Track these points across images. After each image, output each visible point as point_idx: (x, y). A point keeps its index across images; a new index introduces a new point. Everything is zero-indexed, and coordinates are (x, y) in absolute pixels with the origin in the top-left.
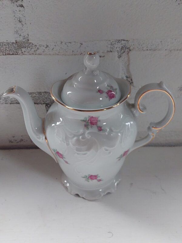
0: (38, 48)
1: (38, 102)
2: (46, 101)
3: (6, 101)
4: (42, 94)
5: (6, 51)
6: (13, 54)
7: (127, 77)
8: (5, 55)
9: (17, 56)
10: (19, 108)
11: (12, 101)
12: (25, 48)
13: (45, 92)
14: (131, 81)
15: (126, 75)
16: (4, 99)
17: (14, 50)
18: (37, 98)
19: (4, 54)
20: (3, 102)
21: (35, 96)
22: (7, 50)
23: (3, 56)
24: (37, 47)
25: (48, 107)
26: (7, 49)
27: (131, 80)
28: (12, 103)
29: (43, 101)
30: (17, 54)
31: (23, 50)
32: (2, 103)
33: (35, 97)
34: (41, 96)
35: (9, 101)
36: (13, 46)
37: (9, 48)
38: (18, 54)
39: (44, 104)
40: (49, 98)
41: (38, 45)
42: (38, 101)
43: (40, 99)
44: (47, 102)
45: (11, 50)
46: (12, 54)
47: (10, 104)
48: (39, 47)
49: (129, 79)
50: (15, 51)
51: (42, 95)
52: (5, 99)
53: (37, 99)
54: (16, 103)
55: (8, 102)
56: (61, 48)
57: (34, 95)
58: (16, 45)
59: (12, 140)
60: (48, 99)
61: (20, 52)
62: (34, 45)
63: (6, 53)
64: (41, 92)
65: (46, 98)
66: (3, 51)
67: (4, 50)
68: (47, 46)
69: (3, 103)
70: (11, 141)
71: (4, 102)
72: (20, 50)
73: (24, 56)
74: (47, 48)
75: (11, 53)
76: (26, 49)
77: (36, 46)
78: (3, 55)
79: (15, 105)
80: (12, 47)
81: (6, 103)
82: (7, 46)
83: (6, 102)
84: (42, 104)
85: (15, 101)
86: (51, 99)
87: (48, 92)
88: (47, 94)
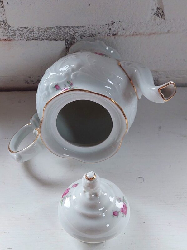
1: (57, 38)
2: (66, 37)
3: (21, 37)
4: (61, 29)
7: (158, 9)
11: (28, 37)
13: (65, 26)
14: (162, 13)
15: (157, 6)
16: (19, 35)
18: (56, 33)
21: (54, 32)
25: (68, 43)
27: (163, 11)
28: (29, 40)
29: (63, 37)
32: (17, 39)
33: (54, 33)
34: (60, 31)
35: (25, 37)
39: (63, 40)
40: (69, 34)
42: (57, 36)
43: (60, 35)
44: (66, 38)
47: (27, 40)
49: (160, 11)
51: (62, 30)
52: (20, 34)
53: (56, 35)
54: (33, 40)
55: (24, 38)
57: (53, 30)
59: (29, 81)
60: (68, 35)
64: (60, 27)
65: (66, 33)
69: (19, 39)
70: (27, 82)
71: (20, 39)
81: (22, 40)
84: (61, 40)
85: (31, 37)
86: (71, 34)
87: (68, 27)
88: (67, 29)
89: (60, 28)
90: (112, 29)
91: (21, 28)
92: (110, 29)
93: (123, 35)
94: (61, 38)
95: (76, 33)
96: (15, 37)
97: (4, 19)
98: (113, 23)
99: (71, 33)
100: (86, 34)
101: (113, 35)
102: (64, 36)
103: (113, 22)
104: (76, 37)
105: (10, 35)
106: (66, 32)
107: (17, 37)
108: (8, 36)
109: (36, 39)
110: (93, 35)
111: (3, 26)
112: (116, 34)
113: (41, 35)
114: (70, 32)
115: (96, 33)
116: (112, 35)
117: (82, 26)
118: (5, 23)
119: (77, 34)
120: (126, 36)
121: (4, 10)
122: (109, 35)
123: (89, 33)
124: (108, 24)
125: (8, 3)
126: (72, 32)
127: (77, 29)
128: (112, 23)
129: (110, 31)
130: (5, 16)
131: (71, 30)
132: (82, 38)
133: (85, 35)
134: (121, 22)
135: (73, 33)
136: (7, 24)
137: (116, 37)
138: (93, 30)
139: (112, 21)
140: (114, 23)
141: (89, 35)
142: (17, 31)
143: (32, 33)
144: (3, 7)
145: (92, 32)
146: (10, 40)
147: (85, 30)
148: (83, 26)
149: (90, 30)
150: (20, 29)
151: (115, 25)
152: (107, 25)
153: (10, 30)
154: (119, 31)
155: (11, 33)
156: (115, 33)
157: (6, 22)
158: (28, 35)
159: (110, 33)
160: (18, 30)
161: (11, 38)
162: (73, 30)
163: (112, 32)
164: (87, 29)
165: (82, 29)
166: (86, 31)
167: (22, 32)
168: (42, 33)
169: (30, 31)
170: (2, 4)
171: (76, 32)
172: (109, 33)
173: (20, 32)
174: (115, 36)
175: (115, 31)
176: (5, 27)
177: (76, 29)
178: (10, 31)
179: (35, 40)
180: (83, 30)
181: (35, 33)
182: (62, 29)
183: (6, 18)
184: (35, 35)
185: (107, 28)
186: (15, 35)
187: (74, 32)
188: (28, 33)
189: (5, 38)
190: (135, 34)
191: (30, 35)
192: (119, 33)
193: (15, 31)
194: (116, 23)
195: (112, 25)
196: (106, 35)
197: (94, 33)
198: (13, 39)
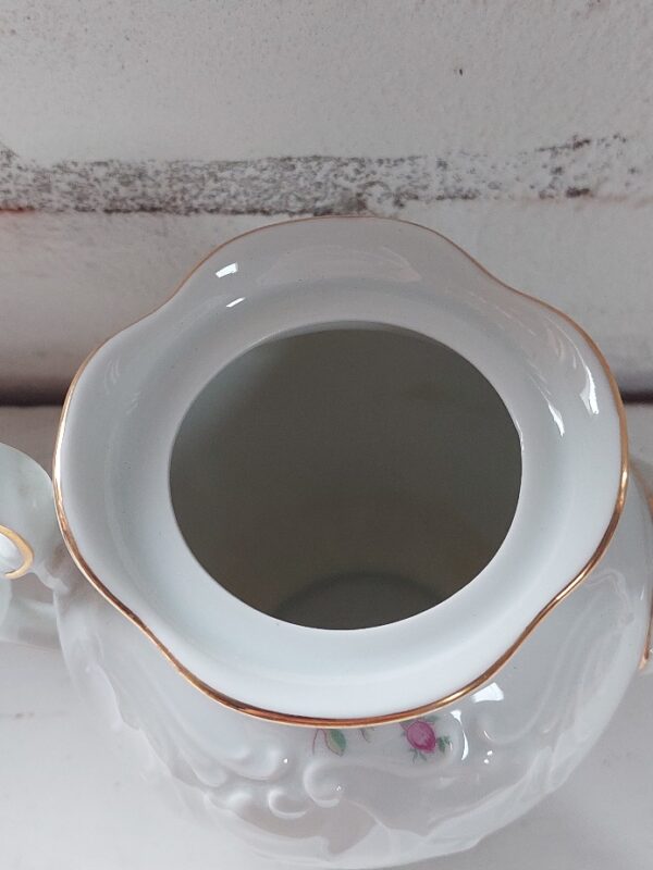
1: (270, 202)
2: (316, 199)
3: (80, 199)
4: (293, 167)
10: (158, 233)
11: (114, 200)
13: (316, 158)
16: (68, 188)
18: (266, 186)
20: (65, 202)
21: (256, 178)
28: (118, 211)
29: (299, 199)
32: (56, 205)
33: (255, 183)
34: (287, 173)
35: (101, 200)
39: (301, 212)
40: (335, 186)
42: (271, 197)
43: (282, 191)
44: (319, 204)
47: (107, 211)
51: (297, 171)
52: (74, 188)
53: (266, 191)
54: (143, 210)
55: (93, 204)
57: (250, 171)
60: (331, 190)
64: (290, 159)
65: (319, 185)
69: (67, 206)
71: (72, 205)
79: (136, 216)
81: (84, 210)
83: (81, 205)
84: (292, 214)
85: (133, 199)
86: (345, 189)
87: (327, 159)
88: (327, 166)
89: (287, 162)
90: (571, 171)
91: (75, 164)
92: (559, 170)
93: (622, 198)
94: (291, 204)
95: (372, 184)
96: (45, 195)
98: (579, 145)
99: (347, 184)
100: (425, 187)
101: (574, 193)
102: (308, 197)
103: (580, 139)
104: (371, 203)
105: (21, 188)
106: (319, 178)
107: (55, 196)
108: (8, 192)
109: (157, 204)
110: (464, 192)
112: (586, 191)
113: (184, 191)
114: (341, 181)
115: (482, 187)
116: (563, 192)
117: (406, 155)
119: (377, 191)
120: (644, 202)
122: (552, 197)
123: (441, 183)
124: (553, 149)
126: (353, 180)
127: (382, 169)
128: (571, 143)
129: (555, 179)
131: (349, 170)
132: (402, 205)
133: (421, 193)
134: (624, 140)
135: (356, 183)
137: (587, 203)
138: (463, 173)
139: (575, 137)
140: (587, 141)
141: (442, 193)
142: (55, 172)
143: (138, 183)
145: (459, 180)
146: (20, 210)
147: (421, 174)
148: (412, 158)
149: (449, 174)
150: (72, 167)
151: (590, 153)
152: (548, 154)
153: (20, 168)
154: (606, 179)
155: (21, 181)
156: (580, 185)
158: (116, 190)
159: (557, 185)
160: (63, 168)
161: (24, 202)
162: (358, 172)
163: (570, 180)
164: (432, 169)
165: (406, 168)
166: (426, 175)
167: (80, 180)
168: (189, 185)
169: (127, 176)
171: (370, 179)
172: (551, 186)
173: (73, 178)
174: (582, 196)
175: (584, 176)
177: (375, 166)
178: (15, 171)
179: (154, 210)
180: (414, 172)
181: (150, 183)
182: (300, 167)
184: (150, 192)
185: (545, 166)
186: (47, 188)
187: (363, 182)
188: (114, 182)
191: (123, 192)
192: (606, 190)
193: (41, 174)
194: (594, 143)
195: (573, 154)
196: (535, 194)
197: (469, 184)
198: (36, 206)
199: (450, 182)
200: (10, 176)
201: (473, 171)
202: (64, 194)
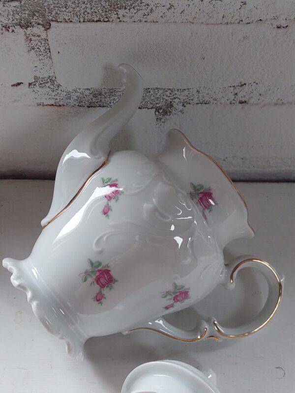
0: (152, 10)
3: (80, 102)
4: (150, 92)
5: (86, 13)
6: (99, 21)
8: (84, 21)
9: (108, 23)
11: (91, 103)
12: (125, 9)
13: (157, 88)
16: (76, 98)
17: (101, 12)
19: (82, 20)
20: (75, 103)
22: (88, 13)
23: (79, 24)
24: (150, 8)
25: (159, 112)
26: (89, 11)
28: (92, 107)
29: (151, 104)
30: (108, 21)
31: (121, 12)
32: (72, 104)
34: (148, 94)
35: (87, 103)
36: (100, 5)
37: (91, 8)
38: (111, 20)
39: (152, 108)
40: (163, 99)
41: (152, 4)
43: (146, 100)
44: (157, 105)
45: (96, 12)
46: (97, 21)
47: (88, 107)
48: (154, 8)
50: (103, 14)
51: (150, 93)
52: (78, 98)
54: (100, 106)
55: (84, 104)
56: (200, 10)
58: (107, 4)
61: (114, 17)
62: (144, 4)
63: (86, 18)
64: (149, 89)
65: (158, 98)
66: (79, 14)
67: (83, 12)
68: (171, 6)
69: (75, 105)
71: (77, 104)
72: (115, 13)
73: (121, 24)
74: (172, 10)
75: (96, 19)
76: (127, 11)
77: (148, 5)
78: (80, 22)
79: (98, 109)
80: (97, 7)
81: (80, 106)
82: (88, 6)
83: (80, 104)
84: (148, 109)
85: (97, 103)
86: (166, 100)
87: (162, 89)
88: (161, 92)
89: (147, 90)
90: (240, 94)
91: (80, 89)
92: (236, 94)
93: (257, 104)
94: (149, 105)
95: (175, 98)
96: (69, 101)
97: (51, 75)
98: (242, 85)
99: (167, 98)
100: (192, 100)
101: (241, 102)
102: (154, 103)
103: (243, 83)
104: (175, 105)
105: (61, 98)
106: (158, 96)
107: (72, 101)
108: (57, 99)
109: (105, 105)
110: (205, 102)
111: (49, 84)
112: (245, 102)
113: (114, 99)
114: (165, 97)
115: (211, 100)
116: (238, 102)
117: (186, 88)
118: (53, 81)
119: (177, 100)
120: (264, 106)
121: (51, 62)
122: (234, 103)
123: (198, 98)
124: (234, 86)
125: (59, 53)
126: (169, 97)
127: (178, 93)
128: (240, 85)
129: (235, 97)
130: (52, 71)
131: (168, 93)
132: (185, 106)
133: (191, 102)
134: (257, 84)
135: (170, 98)
136: (55, 83)
137: (246, 106)
138: (205, 95)
139: (241, 82)
140: (245, 84)
141: (198, 102)
142: (72, 92)
143: (99, 97)
144: (50, 58)
145: (203, 97)
146: (60, 106)
147: (191, 95)
148: (188, 89)
149: (200, 95)
150: (78, 91)
151: (246, 88)
152: (232, 88)
153: (61, 91)
154: (252, 97)
155: (62, 95)
156: (243, 100)
157: (54, 79)
158: (92, 99)
159: (236, 99)
160: (75, 91)
161: (61, 103)
162: (170, 94)
163: (239, 98)
164: (195, 93)
165: (186, 92)
166: (193, 95)
167: (81, 95)
168: (115, 98)
169: (96, 94)
170: (49, 53)
171: (174, 96)
172: (234, 100)
173: (79, 94)
174: (244, 104)
175: (244, 96)
176: (52, 87)
177: (176, 92)
178: (59, 91)
179: (104, 107)
180: (189, 94)
181: (103, 97)
182: (152, 92)
183: (54, 73)
184: (103, 100)
185: (231, 93)
186: (69, 98)
187: (172, 97)
188: (91, 96)
189: (53, 102)
190: (280, 103)
191: (94, 100)
192: (251, 101)
193: (68, 93)
194: (247, 85)
195: (241, 88)
196: (228, 102)
197: (207, 99)
198: (65, 104)
199: (201, 98)
200: (58, 93)
201: (208, 94)
202: (75, 100)
